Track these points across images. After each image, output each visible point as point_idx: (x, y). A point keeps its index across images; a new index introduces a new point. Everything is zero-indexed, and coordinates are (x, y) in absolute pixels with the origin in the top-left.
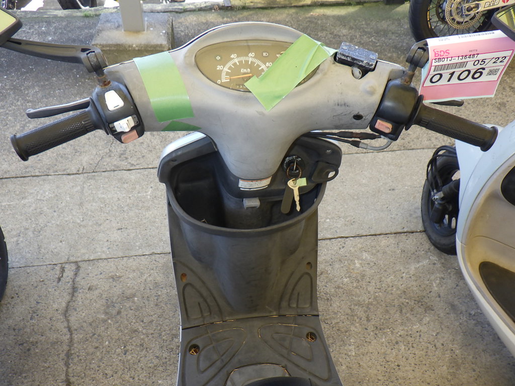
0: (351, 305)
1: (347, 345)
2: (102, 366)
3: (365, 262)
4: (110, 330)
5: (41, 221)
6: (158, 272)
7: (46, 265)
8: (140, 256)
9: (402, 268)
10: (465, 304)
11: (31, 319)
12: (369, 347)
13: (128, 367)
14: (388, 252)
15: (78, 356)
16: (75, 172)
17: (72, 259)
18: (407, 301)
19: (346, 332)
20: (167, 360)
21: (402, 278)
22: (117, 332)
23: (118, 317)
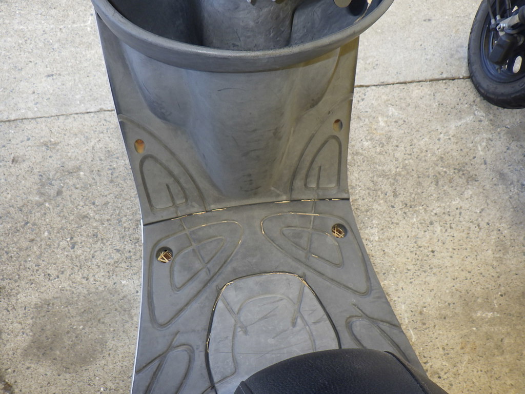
0: (374, 176)
1: (369, 228)
2: (43, 264)
3: (391, 119)
4: (48, 216)
6: (110, 135)
8: (83, 114)
9: (439, 127)
10: (517, 172)
12: (397, 229)
13: (79, 265)
14: (422, 106)
15: (7, 253)
18: (445, 170)
19: (367, 211)
20: (132, 254)
21: (439, 140)
22: (59, 219)
23: (59, 199)
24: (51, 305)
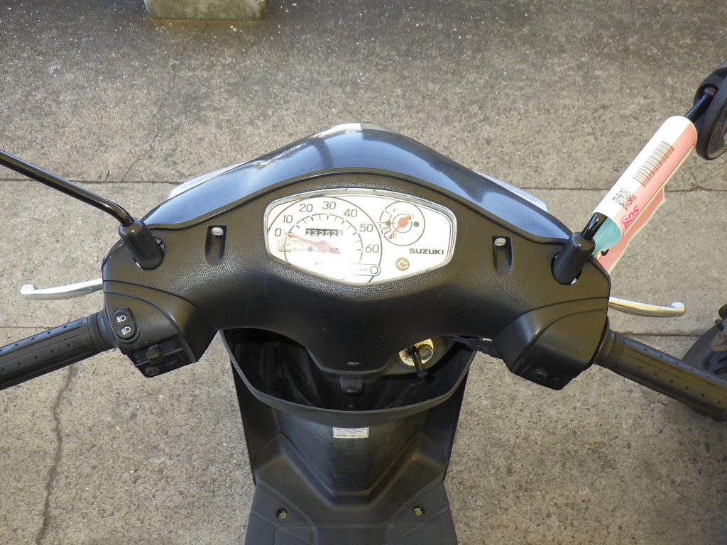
5: (35, 255)
7: (36, 328)
16: (94, 179)
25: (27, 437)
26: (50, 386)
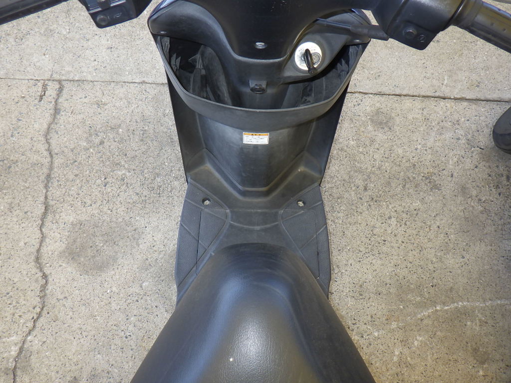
2: (82, 194)
3: (378, 126)
4: (91, 159)
7: (28, 80)
8: (129, 83)
9: (419, 139)
10: (478, 189)
11: (12, 136)
13: (107, 199)
15: (58, 181)
17: (56, 77)
19: (338, 198)
20: (147, 198)
22: (99, 162)
23: (101, 147)
24: (83, 225)
25: (28, 153)
26: (42, 120)
